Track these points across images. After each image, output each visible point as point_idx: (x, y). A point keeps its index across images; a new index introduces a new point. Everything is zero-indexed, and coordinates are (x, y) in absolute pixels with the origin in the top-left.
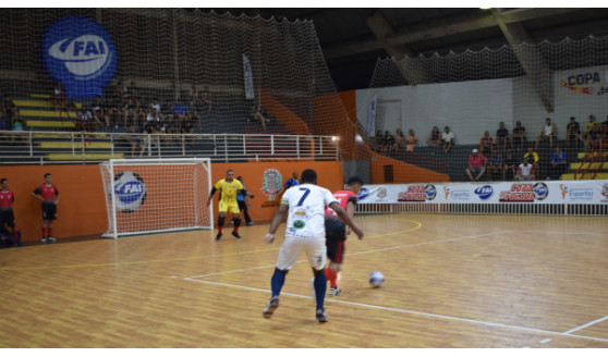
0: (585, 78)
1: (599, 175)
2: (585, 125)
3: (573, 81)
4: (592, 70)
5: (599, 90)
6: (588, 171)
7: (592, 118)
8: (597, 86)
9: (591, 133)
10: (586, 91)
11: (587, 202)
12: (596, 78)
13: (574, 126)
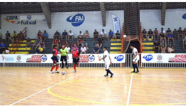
0: (13, 18)
1: (16, 52)
2: (12, 34)
3: (8, 18)
4: (15, 15)
5: (17, 22)
6: (13, 51)
7: (15, 32)
8: (17, 21)
9: (14, 37)
10: (13, 22)
11: (12, 62)
12: (16, 18)
13: (8, 35)
